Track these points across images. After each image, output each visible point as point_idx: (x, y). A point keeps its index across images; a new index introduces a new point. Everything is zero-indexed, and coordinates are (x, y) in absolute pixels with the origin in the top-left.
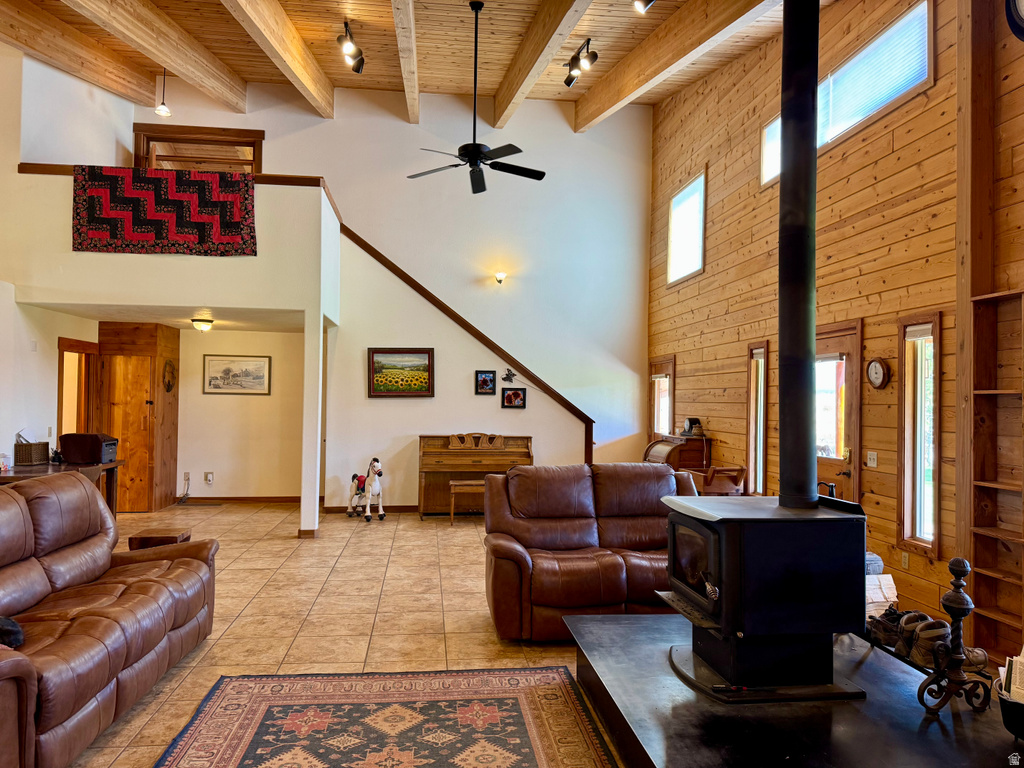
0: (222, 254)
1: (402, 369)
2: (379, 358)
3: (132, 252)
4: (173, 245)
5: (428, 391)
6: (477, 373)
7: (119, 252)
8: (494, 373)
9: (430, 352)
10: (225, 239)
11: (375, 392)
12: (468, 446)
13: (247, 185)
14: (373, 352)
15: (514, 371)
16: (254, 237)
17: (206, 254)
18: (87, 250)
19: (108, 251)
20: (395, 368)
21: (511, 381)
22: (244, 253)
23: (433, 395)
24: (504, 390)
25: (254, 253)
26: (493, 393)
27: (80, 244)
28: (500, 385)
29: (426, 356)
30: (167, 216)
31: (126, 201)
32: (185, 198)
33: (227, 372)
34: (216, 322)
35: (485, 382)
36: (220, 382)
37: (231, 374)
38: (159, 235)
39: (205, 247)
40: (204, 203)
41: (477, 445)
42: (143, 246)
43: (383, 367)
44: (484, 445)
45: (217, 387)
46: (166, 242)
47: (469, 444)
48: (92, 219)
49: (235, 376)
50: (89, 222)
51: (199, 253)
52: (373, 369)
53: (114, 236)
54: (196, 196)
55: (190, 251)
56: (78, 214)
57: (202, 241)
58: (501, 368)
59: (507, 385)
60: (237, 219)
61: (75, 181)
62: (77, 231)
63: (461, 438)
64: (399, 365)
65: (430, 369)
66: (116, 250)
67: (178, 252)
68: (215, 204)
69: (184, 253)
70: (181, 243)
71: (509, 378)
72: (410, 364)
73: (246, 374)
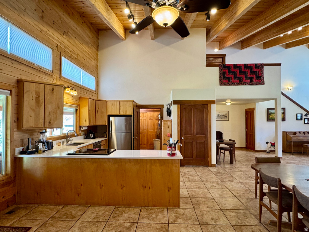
0: (256, 85)
2: (270, 111)
3: (234, 85)
4: (244, 83)
6: (297, 114)
7: (231, 85)
8: (302, 114)
9: (284, 109)
10: (257, 81)
11: (269, 120)
12: (302, 134)
13: (262, 67)
14: (268, 109)
15: (308, 114)
16: (264, 80)
17: (252, 85)
18: (223, 85)
19: (228, 85)
20: (274, 113)
21: (307, 116)
22: (262, 84)
23: (285, 120)
25: (264, 84)
26: (302, 120)
27: (221, 84)
28: (304, 117)
30: (242, 75)
31: (232, 72)
32: (247, 71)
37: (219, 116)
38: (240, 81)
39: (252, 83)
40: (251, 72)
41: (304, 134)
42: (236, 84)
43: (271, 113)
46: (242, 82)
48: (224, 77)
49: (221, 116)
50: (223, 78)
51: (250, 85)
52: (268, 114)
53: (229, 81)
54: (249, 70)
55: (248, 84)
56: (221, 76)
57: (251, 81)
58: (304, 113)
60: (260, 76)
61: (220, 68)
62: (220, 81)
63: (299, 132)
65: (284, 113)
66: (230, 85)
67: (246, 85)
68: (254, 72)
69: (247, 85)
70: (246, 82)
73: (223, 115)
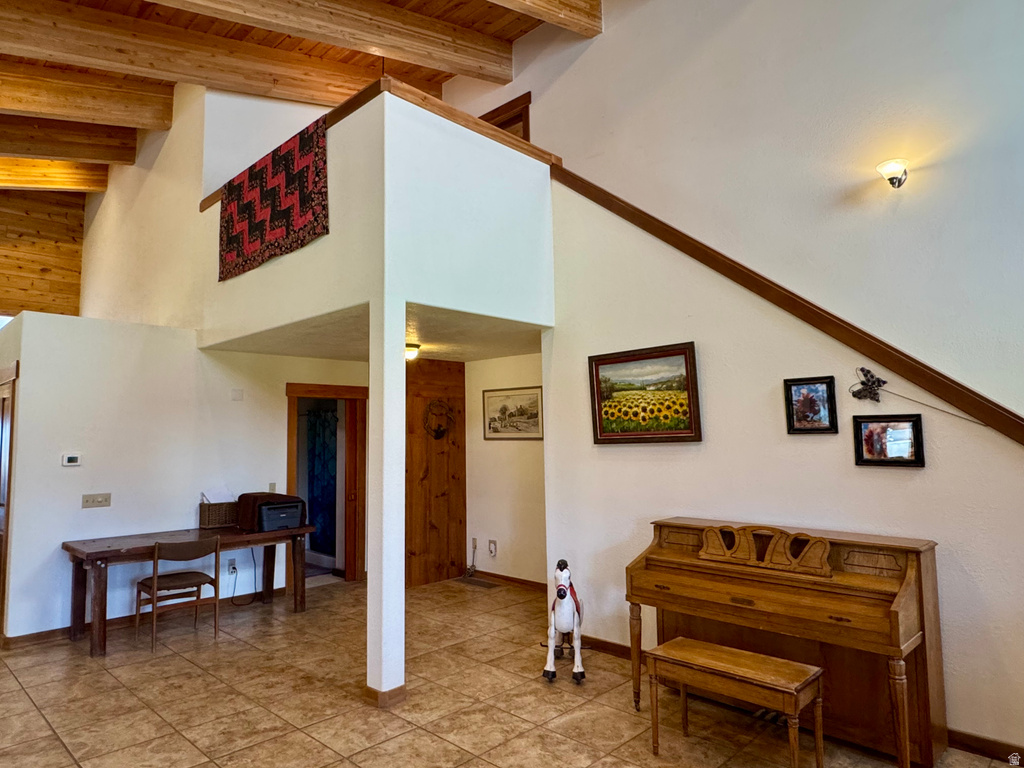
1: (643, 388)
2: (608, 373)
3: (249, 270)
4: (268, 249)
5: (688, 429)
6: (789, 384)
8: (830, 381)
9: (686, 351)
10: (303, 221)
11: (607, 433)
12: (740, 555)
14: (597, 362)
15: (879, 372)
17: (290, 249)
18: (226, 278)
19: (236, 275)
20: (630, 387)
21: (875, 397)
23: (699, 437)
24: (858, 421)
25: (327, 230)
26: (833, 428)
27: (222, 273)
28: (849, 408)
29: (681, 359)
30: (266, 212)
31: (245, 208)
32: (277, 182)
33: (504, 410)
34: (425, 347)
35: (810, 404)
36: (497, 425)
37: (508, 413)
38: (262, 240)
39: (290, 239)
40: (289, 180)
41: (761, 557)
42: (254, 259)
43: (613, 389)
44: (779, 558)
45: (496, 430)
46: (264, 246)
47: (745, 550)
48: (228, 241)
49: (512, 415)
50: (227, 245)
52: (600, 393)
53: (238, 254)
54: (284, 175)
55: (280, 251)
56: (222, 239)
57: (288, 232)
58: (846, 368)
59: (867, 408)
61: (221, 205)
62: (221, 259)
63: (728, 536)
64: (638, 381)
65: (690, 384)
66: (240, 271)
67: (271, 255)
68: (296, 178)
69: (276, 256)
70: (273, 242)
71: (869, 389)
72: (654, 378)
73: (522, 412)
